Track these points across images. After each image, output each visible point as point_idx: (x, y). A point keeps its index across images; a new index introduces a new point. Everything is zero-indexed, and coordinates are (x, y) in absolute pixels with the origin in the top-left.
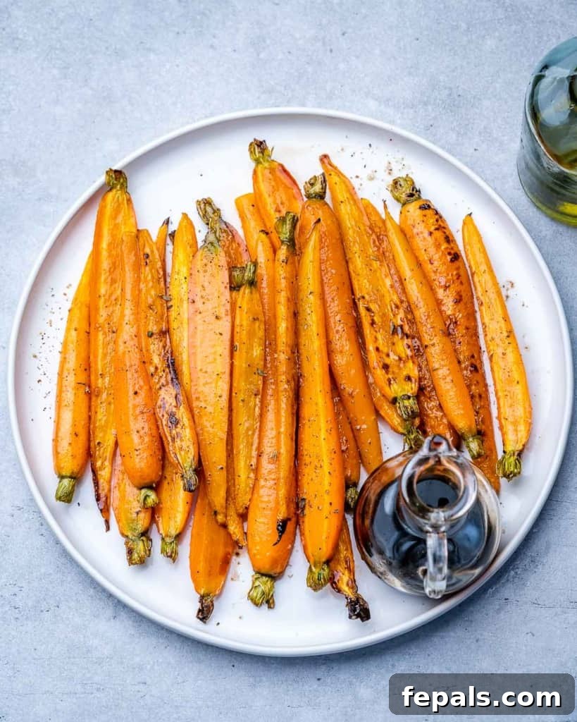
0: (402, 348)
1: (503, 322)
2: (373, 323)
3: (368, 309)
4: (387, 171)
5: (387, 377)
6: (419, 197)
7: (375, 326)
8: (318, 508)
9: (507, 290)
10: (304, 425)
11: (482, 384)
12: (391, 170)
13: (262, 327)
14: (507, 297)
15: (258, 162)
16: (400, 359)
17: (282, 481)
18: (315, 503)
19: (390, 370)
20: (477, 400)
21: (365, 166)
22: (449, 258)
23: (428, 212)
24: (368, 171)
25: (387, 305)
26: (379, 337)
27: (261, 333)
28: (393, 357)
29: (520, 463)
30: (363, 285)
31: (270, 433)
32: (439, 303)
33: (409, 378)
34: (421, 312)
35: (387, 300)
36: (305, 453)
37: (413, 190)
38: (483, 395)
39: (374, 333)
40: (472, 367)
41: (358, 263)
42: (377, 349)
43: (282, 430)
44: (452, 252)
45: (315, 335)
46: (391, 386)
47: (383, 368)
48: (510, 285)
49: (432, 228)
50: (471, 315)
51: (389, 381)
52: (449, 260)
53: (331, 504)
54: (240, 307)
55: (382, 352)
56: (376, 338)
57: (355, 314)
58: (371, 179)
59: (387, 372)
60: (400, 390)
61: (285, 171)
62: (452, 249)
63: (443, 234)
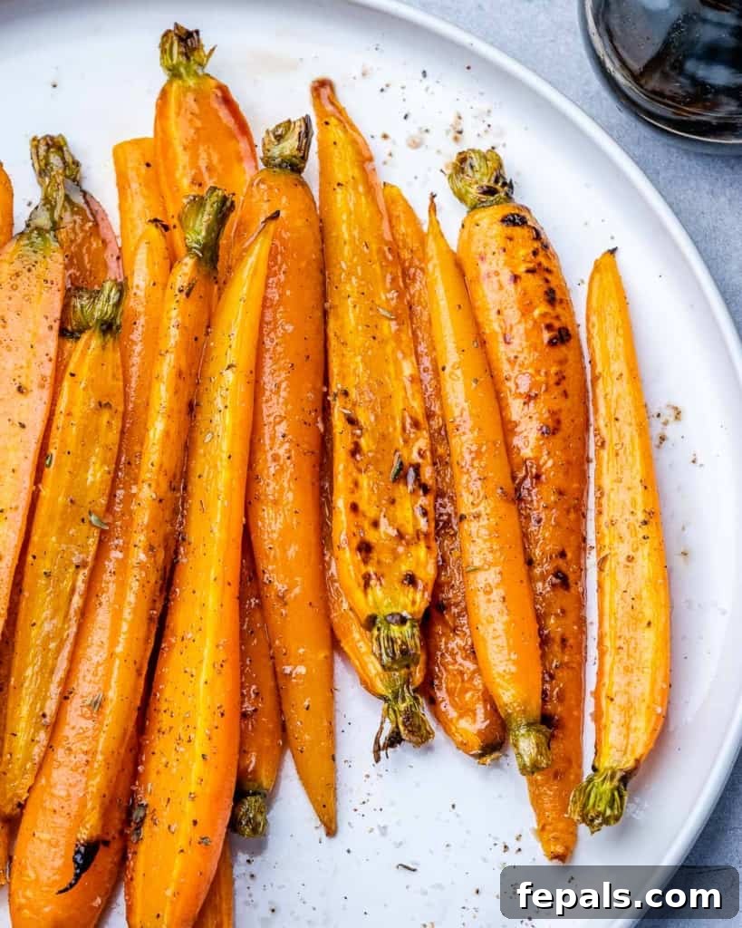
0: (409, 514)
1: (640, 489)
2: (356, 450)
3: (352, 421)
4: (452, 134)
5: (364, 569)
6: (508, 198)
7: (358, 457)
8: (169, 827)
9: (666, 423)
10: (171, 646)
11: (572, 616)
12: (460, 132)
13: (117, 424)
14: (663, 439)
15: (174, 73)
16: (401, 536)
17: (100, 757)
18: (165, 816)
19: (374, 555)
20: (556, 648)
21: (406, 117)
22: (546, 336)
23: (519, 232)
24: (411, 128)
25: (393, 418)
26: (364, 481)
27: (113, 437)
28: (386, 529)
29: (621, 797)
30: (350, 369)
31: (94, 653)
32: (507, 429)
33: (411, 580)
34: (464, 444)
35: (398, 406)
36: (164, 706)
37: (496, 181)
38: (571, 641)
39: (355, 474)
40: (556, 576)
41: (349, 319)
42: (354, 508)
43: (119, 649)
44: (557, 324)
45: (225, 456)
46: (369, 591)
47: (359, 549)
48: (673, 413)
49: (522, 269)
50: (577, 466)
51: (367, 579)
52: (546, 341)
53: (195, 823)
54: (72, 375)
55: (364, 516)
56: (356, 484)
57: (321, 426)
58: (415, 144)
59: (365, 561)
60: (385, 602)
61: (227, 100)
62: (557, 317)
63: (541, 283)
